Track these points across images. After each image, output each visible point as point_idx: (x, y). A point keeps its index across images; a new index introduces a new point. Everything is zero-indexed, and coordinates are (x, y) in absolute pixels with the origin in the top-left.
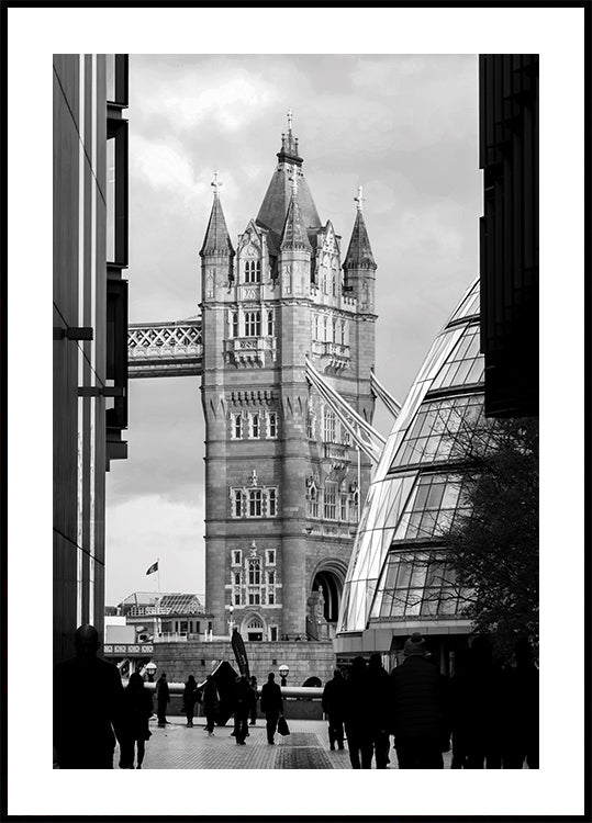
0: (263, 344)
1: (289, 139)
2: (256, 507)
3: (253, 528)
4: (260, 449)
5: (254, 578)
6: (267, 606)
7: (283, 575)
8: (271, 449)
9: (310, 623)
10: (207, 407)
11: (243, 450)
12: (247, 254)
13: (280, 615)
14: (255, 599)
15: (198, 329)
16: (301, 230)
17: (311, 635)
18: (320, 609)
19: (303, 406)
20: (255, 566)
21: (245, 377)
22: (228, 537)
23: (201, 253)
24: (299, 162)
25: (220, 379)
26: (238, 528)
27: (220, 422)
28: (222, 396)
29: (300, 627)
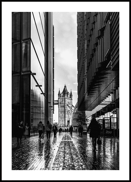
0: (63, 102)
1: (65, 85)
2: (63, 115)
3: (62, 117)
4: (63, 111)
5: (63, 121)
6: (64, 124)
7: (65, 121)
8: (64, 111)
9: (67, 125)
10: (59, 107)
11: (61, 111)
12: (62, 95)
13: (65, 124)
14: (63, 123)
15: (58, 101)
16: (66, 93)
17: (67, 126)
18: (68, 124)
19: (67, 107)
20: (63, 120)
21: (62, 105)
22: (60, 118)
23: (58, 95)
24: (66, 87)
25: (60, 105)
26: (61, 117)
27: (60, 108)
28: (60, 106)
29: (66, 125)
